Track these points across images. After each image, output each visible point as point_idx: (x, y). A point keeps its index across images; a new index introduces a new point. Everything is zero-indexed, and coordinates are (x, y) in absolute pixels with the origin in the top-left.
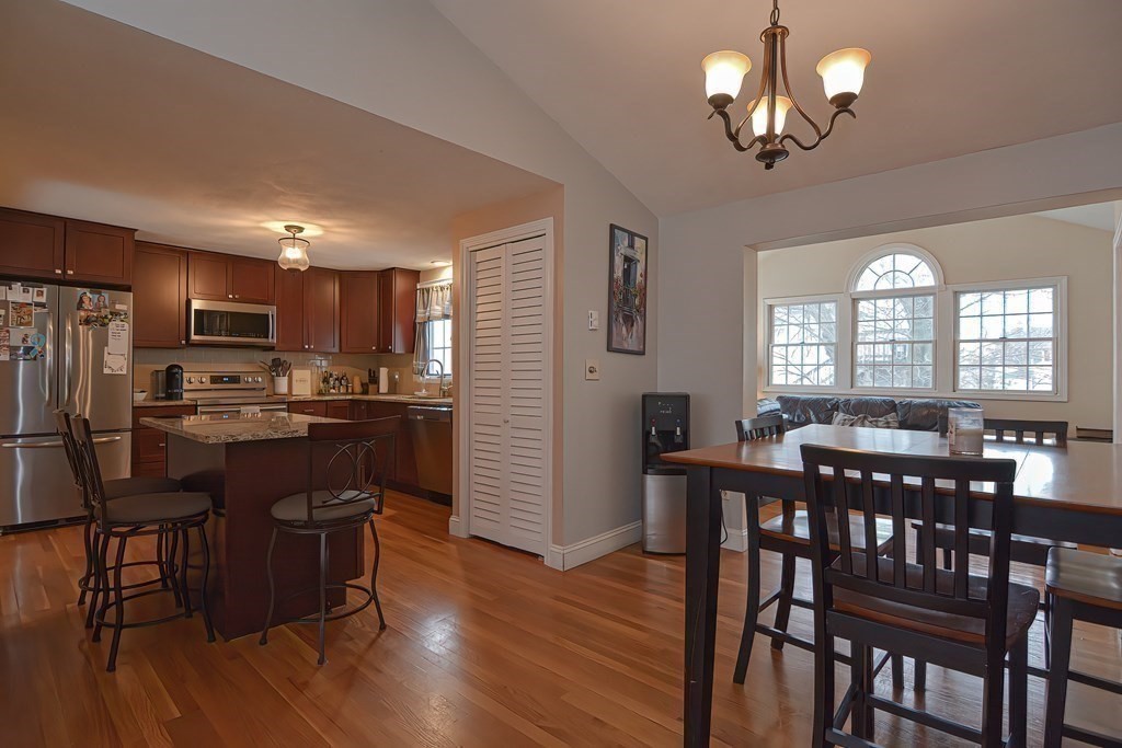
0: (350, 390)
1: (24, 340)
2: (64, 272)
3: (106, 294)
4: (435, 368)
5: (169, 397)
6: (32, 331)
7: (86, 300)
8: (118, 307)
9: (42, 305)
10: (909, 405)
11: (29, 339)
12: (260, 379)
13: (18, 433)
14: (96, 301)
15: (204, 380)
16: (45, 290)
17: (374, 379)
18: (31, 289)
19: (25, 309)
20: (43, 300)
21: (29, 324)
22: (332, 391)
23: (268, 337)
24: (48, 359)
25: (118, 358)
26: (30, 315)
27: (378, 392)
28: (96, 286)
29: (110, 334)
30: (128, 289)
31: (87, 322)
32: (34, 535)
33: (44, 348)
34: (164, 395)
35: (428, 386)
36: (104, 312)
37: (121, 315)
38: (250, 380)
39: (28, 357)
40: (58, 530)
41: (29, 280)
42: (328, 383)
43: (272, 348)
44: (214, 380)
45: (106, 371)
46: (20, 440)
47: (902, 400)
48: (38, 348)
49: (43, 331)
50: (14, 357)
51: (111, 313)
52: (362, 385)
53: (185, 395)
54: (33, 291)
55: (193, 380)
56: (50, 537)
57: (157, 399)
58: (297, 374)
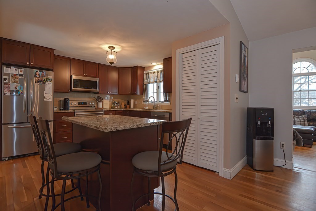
0: (121, 107)
1: (16, 88)
2: (30, 63)
3: (44, 72)
4: (151, 100)
5: (65, 109)
6: (19, 85)
7: (37, 74)
8: (49, 77)
9: (22, 75)
10: (310, 112)
11: (17, 88)
12: (93, 103)
13: (14, 122)
14: (41, 74)
15: (76, 103)
16: (23, 69)
17: (129, 103)
18: (18, 69)
19: (16, 77)
20: (22, 73)
21: (17, 82)
22: (116, 107)
23: (97, 89)
24: (24, 95)
25: (49, 95)
26: (18, 79)
27: (130, 107)
28: (41, 69)
29: (46, 86)
30: (52, 70)
31: (38, 81)
32: (19, 160)
33: (23, 91)
34: (63, 108)
35: (148, 105)
36: (44, 78)
37: (50, 79)
38: (90, 103)
39: (17, 94)
40: (28, 158)
41: (17, 66)
42: (114, 104)
43: (98, 93)
44: (79, 103)
45: (45, 100)
46: (15, 125)
47: (306, 110)
48: (21, 91)
49: (22, 85)
50: (12, 94)
51: (46, 79)
52: (125, 105)
53: (70, 108)
54: (19, 70)
55: (72, 103)
56: (25, 161)
57: (60, 110)
58: (105, 101)
